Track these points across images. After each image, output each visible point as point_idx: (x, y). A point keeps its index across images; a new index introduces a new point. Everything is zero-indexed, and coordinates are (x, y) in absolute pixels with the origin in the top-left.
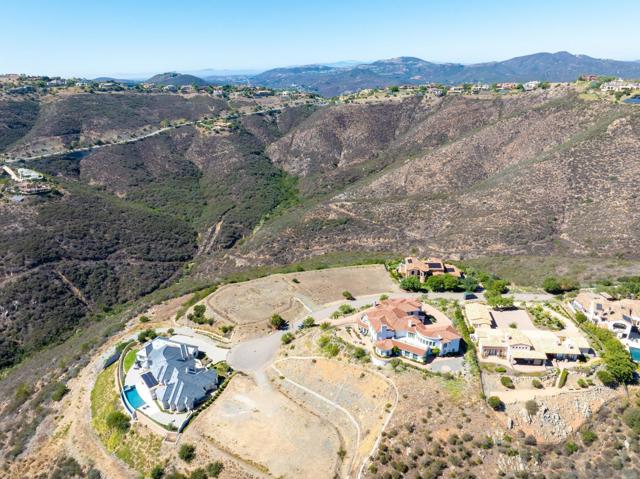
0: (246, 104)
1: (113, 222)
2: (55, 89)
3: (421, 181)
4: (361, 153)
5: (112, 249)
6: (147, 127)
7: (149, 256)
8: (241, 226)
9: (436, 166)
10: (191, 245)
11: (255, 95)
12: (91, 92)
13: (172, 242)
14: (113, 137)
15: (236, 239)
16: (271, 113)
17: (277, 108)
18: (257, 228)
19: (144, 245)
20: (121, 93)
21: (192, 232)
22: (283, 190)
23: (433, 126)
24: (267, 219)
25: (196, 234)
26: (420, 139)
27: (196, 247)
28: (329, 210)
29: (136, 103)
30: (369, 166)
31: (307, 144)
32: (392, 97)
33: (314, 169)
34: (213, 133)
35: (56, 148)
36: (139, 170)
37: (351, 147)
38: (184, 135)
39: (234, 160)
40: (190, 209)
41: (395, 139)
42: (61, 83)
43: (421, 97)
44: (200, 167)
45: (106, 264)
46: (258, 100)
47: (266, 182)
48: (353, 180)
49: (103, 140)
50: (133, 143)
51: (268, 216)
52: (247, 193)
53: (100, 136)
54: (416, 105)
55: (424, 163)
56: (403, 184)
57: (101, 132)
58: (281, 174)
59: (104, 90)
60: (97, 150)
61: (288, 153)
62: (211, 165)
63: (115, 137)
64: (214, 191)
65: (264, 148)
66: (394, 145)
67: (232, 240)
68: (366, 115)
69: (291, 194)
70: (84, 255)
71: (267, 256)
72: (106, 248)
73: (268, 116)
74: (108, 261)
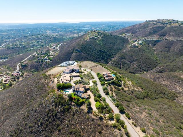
1: (140, 56)
2: (173, 23)
7: (139, 66)
8: (167, 70)
12: (180, 25)
13: (147, 66)
15: (162, 72)
19: (140, 64)
25: (155, 67)
27: (151, 70)
35: (156, 38)
36: (167, 48)
40: (165, 61)
53: (168, 38)
57: (169, 36)
60: (164, 41)
63: (171, 39)
67: (160, 72)
70: (129, 60)
71: (153, 77)
72: (133, 61)
74: (131, 63)
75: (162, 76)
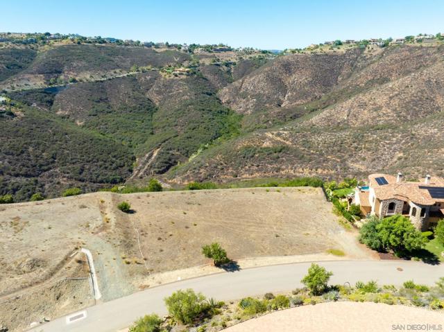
0: (207, 57)
1: (54, 142)
2: (52, 41)
3: (366, 115)
4: (304, 95)
5: (46, 168)
6: (118, 71)
7: (81, 176)
8: (178, 153)
9: (381, 100)
10: (126, 168)
11: (215, 50)
12: (79, 43)
13: (107, 164)
14: (86, 76)
15: (171, 165)
16: (227, 65)
17: (233, 61)
18: (194, 156)
19: (78, 166)
20: (103, 45)
21: (131, 156)
22: (226, 125)
23: (376, 71)
24: (205, 148)
25: (134, 159)
26: (362, 83)
27: (131, 171)
28: (264, 138)
29: (114, 53)
30: (311, 106)
31: (254, 87)
32: (335, 49)
33: (259, 107)
34: (173, 77)
35: (38, 83)
36: (101, 104)
37: (295, 90)
38: (148, 78)
39: (186, 97)
40: (136, 136)
41: (337, 84)
42: (59, 38)
43: (364, 49)
44: (157, 104)
45: (36, 181)
46: (217, 54)
47: (211, 117)
48: (294, 117)
49: (77, 79)
50: (101, 81)
51: (206, 146)
52: (192, 125)
53: (76, 76)
54: (358, 55)
55: (369, 97)
56: (345, 118)
57: (77, 72)
58: (228, 112)
59: (90, 42)
60: (71, 86)
61: (237, 95)
62: (167, 102)
63: (88, 77)
64: (163, 123)
65: (217, 91)
66: (336, 89)
67: (167, 166)
68: (311, 63)
69: (234, 128)
70: (17, 171)
72: (41, 166)
73: (224, 67)
74: (39, 179)
75: (216, 167)
